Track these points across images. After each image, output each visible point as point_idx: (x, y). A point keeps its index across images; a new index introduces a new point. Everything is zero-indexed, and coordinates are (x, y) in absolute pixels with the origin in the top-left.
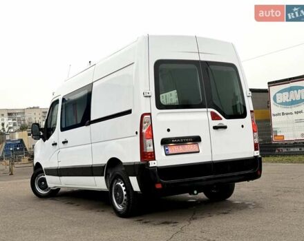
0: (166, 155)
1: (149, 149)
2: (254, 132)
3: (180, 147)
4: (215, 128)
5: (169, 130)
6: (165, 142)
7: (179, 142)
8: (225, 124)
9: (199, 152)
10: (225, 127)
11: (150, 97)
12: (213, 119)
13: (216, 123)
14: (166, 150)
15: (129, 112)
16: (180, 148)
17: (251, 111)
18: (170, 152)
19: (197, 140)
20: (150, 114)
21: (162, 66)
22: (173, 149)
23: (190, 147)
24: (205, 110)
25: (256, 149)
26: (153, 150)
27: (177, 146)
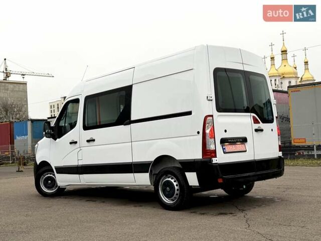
0: (224, 153)
1: (212, 147)
2: (278, 135)
3: (234, 146)
4: (256, 130)
5: (226, 131)
6: (223, 141)
7: (233, 142)
8: (262, 128)
9: (246, 151)
10: (262, 130)
11: (212, 100)
12: (254, 123)
13: (256, 126)
14: (224, 149)
15: (189, 113)
16: (234, 148)
17: (277, 117)
18: (227, 150)
19: (244, 140)
20: (212, 116)
21: (219, 73)
22: (229, 148)
23: (239, 147)
24: (249, 114)
25: (280, 151)
26: (214, 149)
27: (231, 146)
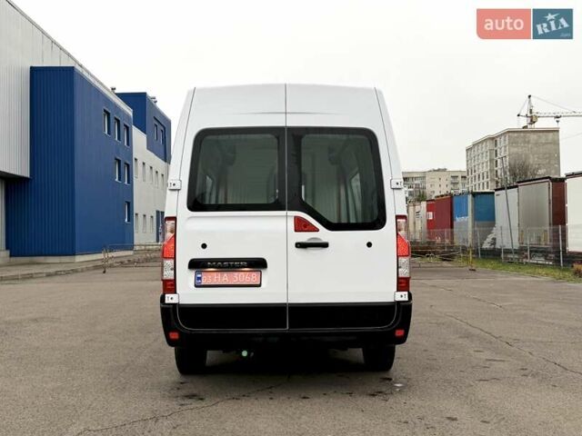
0: (196, 286)
1: (167, 275)
4: (300, 245)
6: (196, 265)
8: (324, 240)
9: (259, 286)
10: (325, 245)
11: (177, 190)
12: (297, 231)
13: (305, 237)
16: (225, 277)
18: (203, 282)
19: (259, 264)
22: (210, 276)
23: (242, 276)
24: (283, 213)
25: (399, 289)
26: (173, 278)
27: (219, 274)
